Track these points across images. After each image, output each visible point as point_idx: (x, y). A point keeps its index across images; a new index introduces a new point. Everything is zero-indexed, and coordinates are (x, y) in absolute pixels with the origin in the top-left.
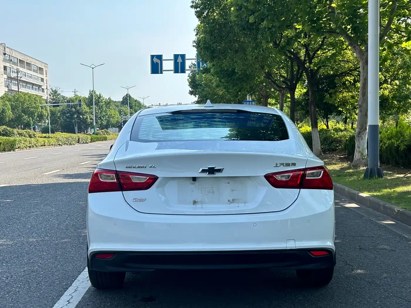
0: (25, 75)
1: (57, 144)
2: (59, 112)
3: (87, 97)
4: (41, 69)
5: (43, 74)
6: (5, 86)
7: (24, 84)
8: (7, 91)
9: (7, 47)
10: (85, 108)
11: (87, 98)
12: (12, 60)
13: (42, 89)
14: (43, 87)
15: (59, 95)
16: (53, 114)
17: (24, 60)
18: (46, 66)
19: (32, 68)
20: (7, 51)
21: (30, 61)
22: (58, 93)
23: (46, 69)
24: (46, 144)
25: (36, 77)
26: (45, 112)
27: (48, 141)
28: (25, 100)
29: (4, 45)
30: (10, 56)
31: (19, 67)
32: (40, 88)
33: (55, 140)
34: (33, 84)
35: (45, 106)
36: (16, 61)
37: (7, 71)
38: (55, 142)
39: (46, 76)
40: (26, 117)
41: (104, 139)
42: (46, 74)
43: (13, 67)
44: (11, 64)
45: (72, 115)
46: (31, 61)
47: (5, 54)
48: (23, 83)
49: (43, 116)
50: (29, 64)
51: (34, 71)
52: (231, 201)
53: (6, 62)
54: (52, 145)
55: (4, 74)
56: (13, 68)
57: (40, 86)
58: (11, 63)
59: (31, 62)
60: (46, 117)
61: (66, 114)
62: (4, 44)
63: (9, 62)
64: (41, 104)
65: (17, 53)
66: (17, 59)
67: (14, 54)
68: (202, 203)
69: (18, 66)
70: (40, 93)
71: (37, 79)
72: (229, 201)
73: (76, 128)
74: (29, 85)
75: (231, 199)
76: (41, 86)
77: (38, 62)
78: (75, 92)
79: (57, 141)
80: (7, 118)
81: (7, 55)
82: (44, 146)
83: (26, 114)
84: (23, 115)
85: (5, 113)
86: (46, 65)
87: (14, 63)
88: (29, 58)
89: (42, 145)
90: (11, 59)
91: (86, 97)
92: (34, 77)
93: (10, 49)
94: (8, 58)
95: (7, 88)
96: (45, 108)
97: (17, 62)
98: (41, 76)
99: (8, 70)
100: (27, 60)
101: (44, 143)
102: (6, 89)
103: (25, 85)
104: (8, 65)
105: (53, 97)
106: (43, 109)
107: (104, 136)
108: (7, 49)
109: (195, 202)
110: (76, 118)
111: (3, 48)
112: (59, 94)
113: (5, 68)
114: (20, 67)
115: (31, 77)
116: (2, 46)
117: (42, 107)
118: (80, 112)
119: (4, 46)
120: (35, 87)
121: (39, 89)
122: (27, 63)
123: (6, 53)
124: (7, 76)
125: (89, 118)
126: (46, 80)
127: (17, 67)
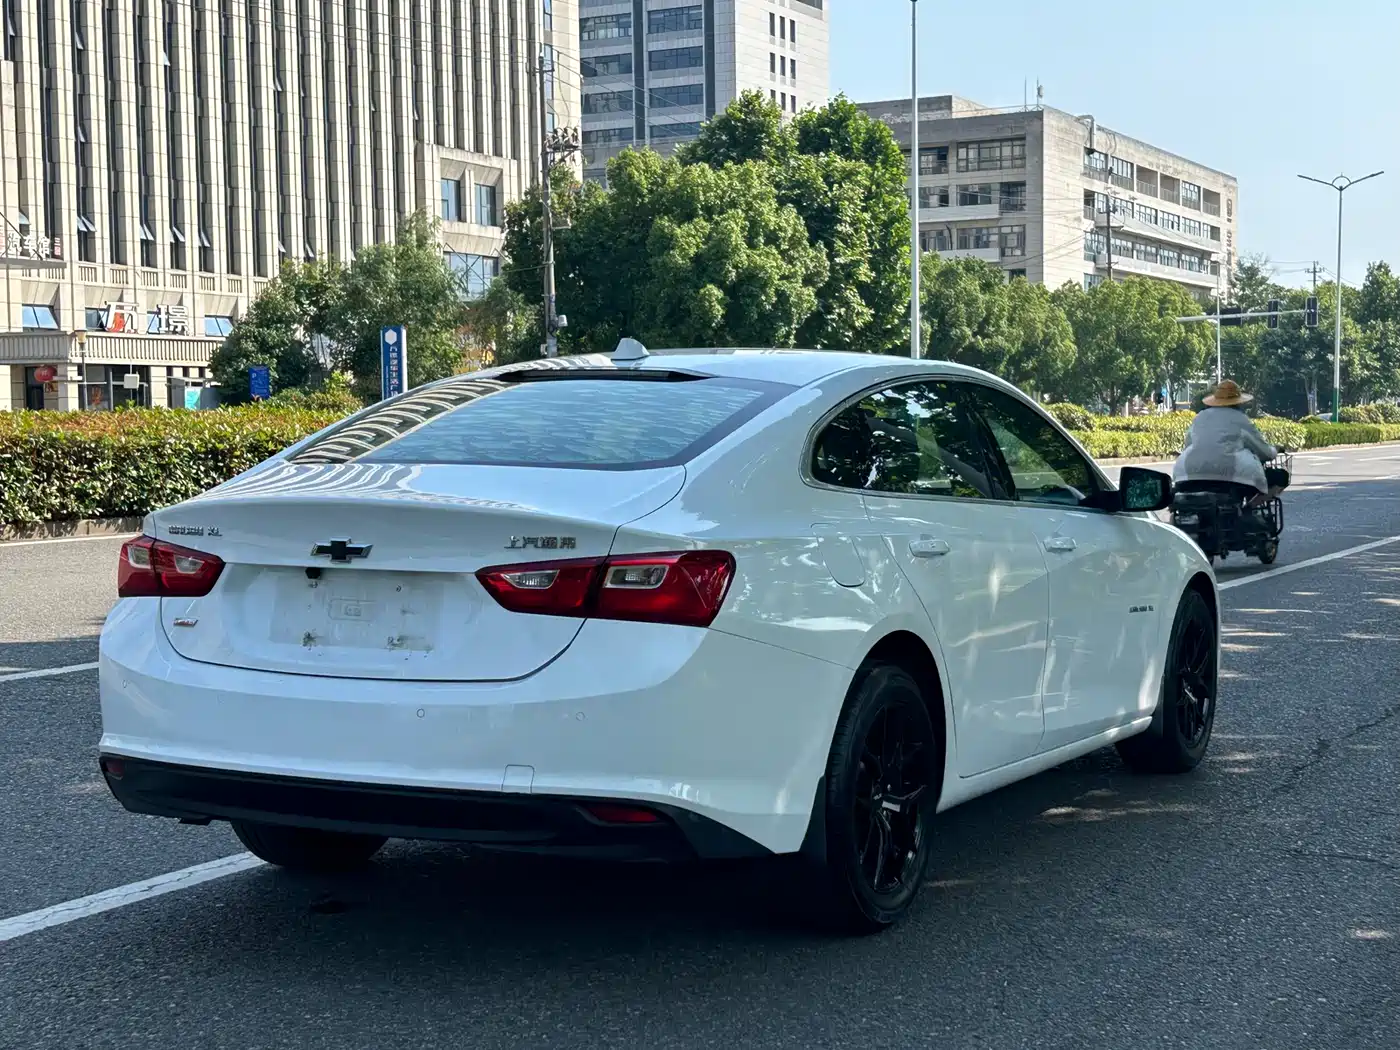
0: (1156, 218)
1: (1166, 450)
2: (1255, 340)
3: (1360, 288)
4: (1211, 197)
5: (1216, 212)
6: (1087, 258)
7: (1149, 248)
8: (1091, 273)
9: (1099, 129)
10: (1343, 327)
11: (1358, 293)
12: (1115, 172)
13: (1212, 262)
14: (1214, 258)
15: (1261, 283)
16: (1233, 348)
17: (1154, 169)
18: (1231, 186)
19: (1182, 193)
20: (1100, 141)
21: (1176, 170)
22: (1259, 276)
23: (1231, 196)
24: (1120, 450)
25: (1192, 223)
26: (1200, 342)
27: (1130, 442)
28: (1127, 302)
29: (1090, 120)
30: (1106, 156)
31: (1135, 194)
32: (1205, 261)
33: (1159, 439)
34: (1181, 249)
35: (1199, 323)
36: (1126, 172)
37: (1093, 206)
38: (1157, 446)
39: (1229, 220)
40: (1126, 359)
41: (1363, 438)
42: (1229, 213)
43: (1115, 193)
44: (1110, 185)
45: (1297, 353)
46: (1180, 168)
47: (1090, 151)
48: (1146, 245)
49: (1191, 356)
50: (1170, 182)
51: (1188, 203)
52: (395, 642)
53: (1093, 178)
54: (1145, 454)
55: (1085, 217)
56: (1117, 196)
57: (1204, 255)
58: (1110, 181)
59: (1179, 173)
60: (1200, 358)
61: (1278, 348)
62: (1089, 117)
63: (1103, 177)
64: (1189, 316)
65: (1132, 145)
66: (1132, 165)
67: (1123, 150)
68: (326, 642)
69: (1132, 189)
70: (1203, 278)
71: (1197, 231)
72: (391, 641)
73: (1312, 397)
74: (1166, 253)
75: (396, 636)
76: (1209, 254)
77: (1202, 173)
78: (1315, 272)
79: (1164, 441)
80: (1060, 364)
81: (1096, 155)
82: (1115, 456)
83: (1126, 349)
84: (1119, 353)
85: (1053, 348)
86: (1231, 183)
87: (1120, 181)
88: (1170, 162)
89: (1106, 453)
90: (1110, 165)
91: (1354, 290)
92: (1185, 224)
93: (1108, 132)
94: (1100, 165)
95: (1093, 264)
96: (1198, 331)
97: (1129, 176)
98: (1212, 220)
99: (1100, 204)
100: (1166, 167)
101: (1115, 448)
102: (1090, 268)
103: (1154, 250)
104: (1098, 186)
105: (1243, 289)
106: (1192, 331)
107: (1373, 425)
108: (1098, 136)
109: (309, 639)
110: (1311, 361)
111: (1087, 134)
112: (1263, 281)
113: (1089, 198)
114: (1140, 190)
115: (1175, 225)
116: (1083, 124)
117: (1189, 326)
118: (1327, 341)
119: (1090, 125)
120: (1188, 258)
121: (1200, 263)
122: (1165, 178)
123: (1095, 147)
124: (1096, 223)
125: (1357, 362)
126: (1229, 232)
127: (1131, 193)
